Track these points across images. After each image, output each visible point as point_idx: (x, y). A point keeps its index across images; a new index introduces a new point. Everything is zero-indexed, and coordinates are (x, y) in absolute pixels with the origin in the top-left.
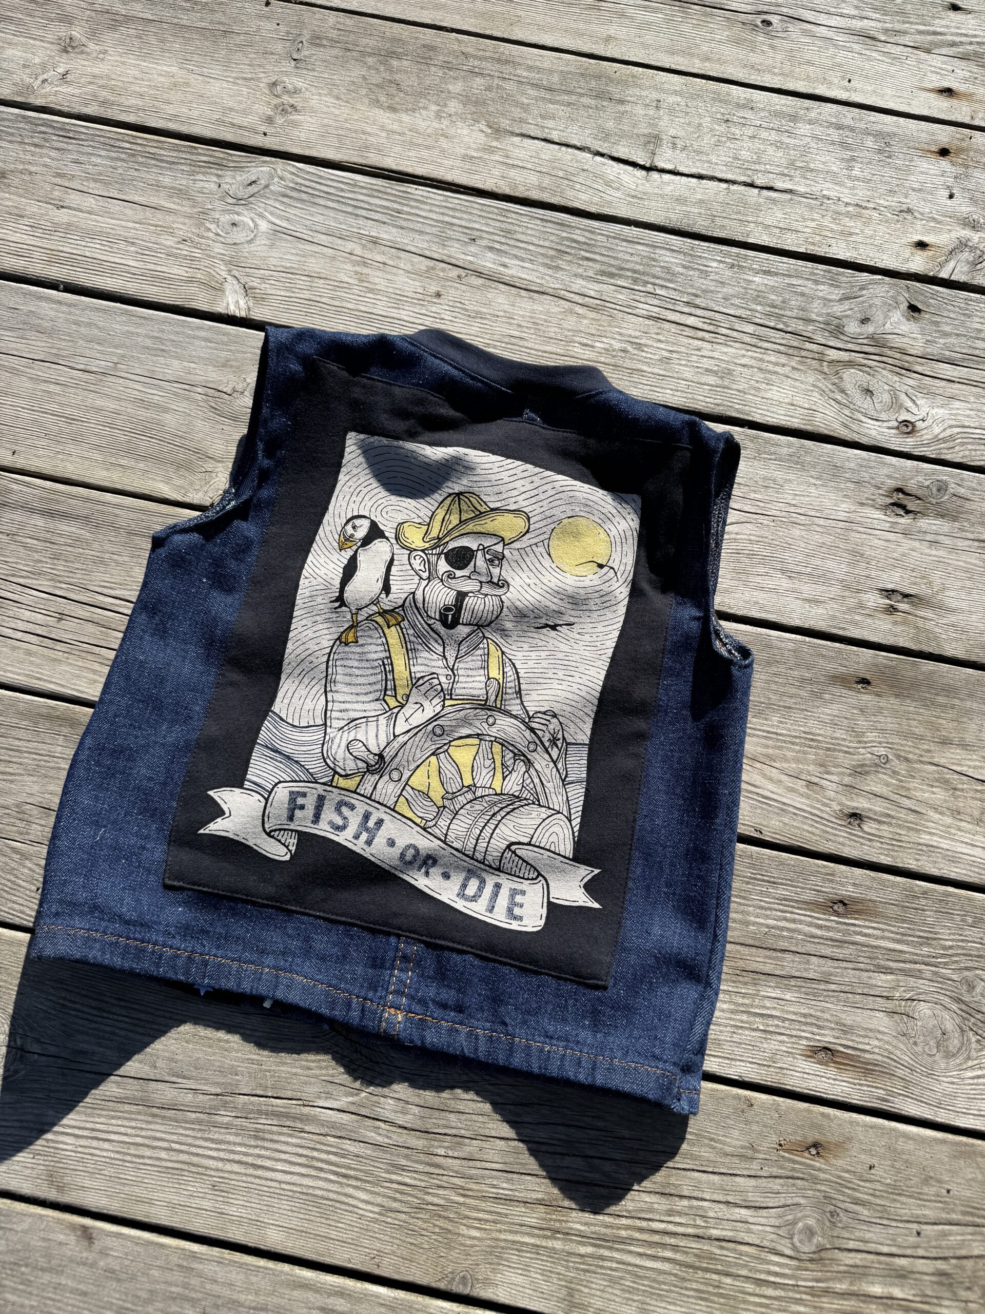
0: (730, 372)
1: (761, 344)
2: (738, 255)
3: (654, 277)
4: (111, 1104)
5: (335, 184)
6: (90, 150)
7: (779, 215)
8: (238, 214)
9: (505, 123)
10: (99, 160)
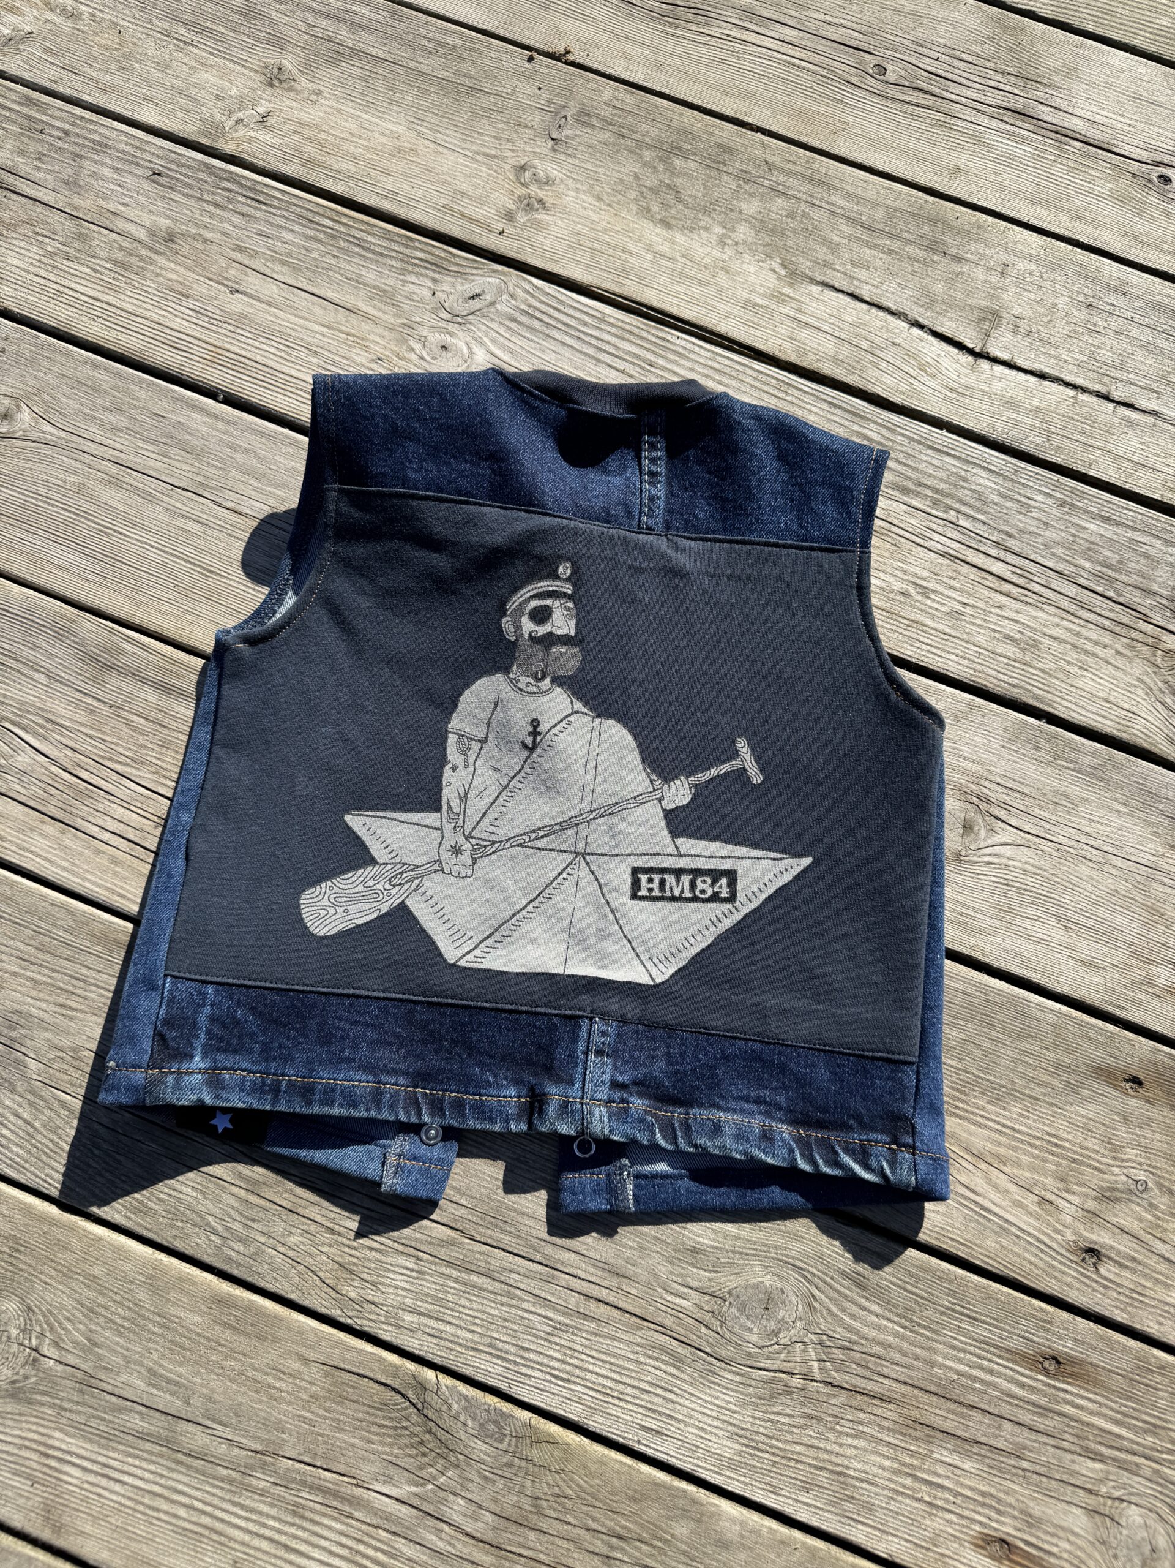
0: (1035, 645)
1: (1081, 613)
2: (1073, 491)
3: (961, 501)
4: (130, 1438)
5: (578, 315)
6: (281, 221)
7: (1135, 443)
8: (451, 334)
9: (805, 265)
10: (289, 236)
